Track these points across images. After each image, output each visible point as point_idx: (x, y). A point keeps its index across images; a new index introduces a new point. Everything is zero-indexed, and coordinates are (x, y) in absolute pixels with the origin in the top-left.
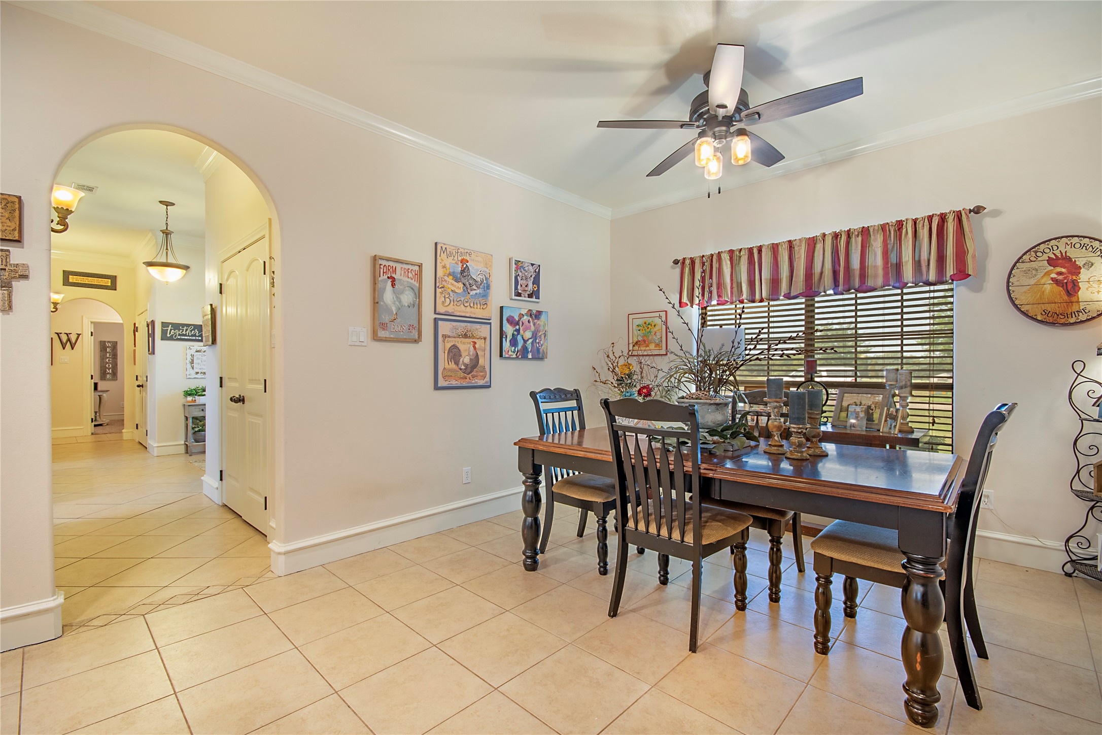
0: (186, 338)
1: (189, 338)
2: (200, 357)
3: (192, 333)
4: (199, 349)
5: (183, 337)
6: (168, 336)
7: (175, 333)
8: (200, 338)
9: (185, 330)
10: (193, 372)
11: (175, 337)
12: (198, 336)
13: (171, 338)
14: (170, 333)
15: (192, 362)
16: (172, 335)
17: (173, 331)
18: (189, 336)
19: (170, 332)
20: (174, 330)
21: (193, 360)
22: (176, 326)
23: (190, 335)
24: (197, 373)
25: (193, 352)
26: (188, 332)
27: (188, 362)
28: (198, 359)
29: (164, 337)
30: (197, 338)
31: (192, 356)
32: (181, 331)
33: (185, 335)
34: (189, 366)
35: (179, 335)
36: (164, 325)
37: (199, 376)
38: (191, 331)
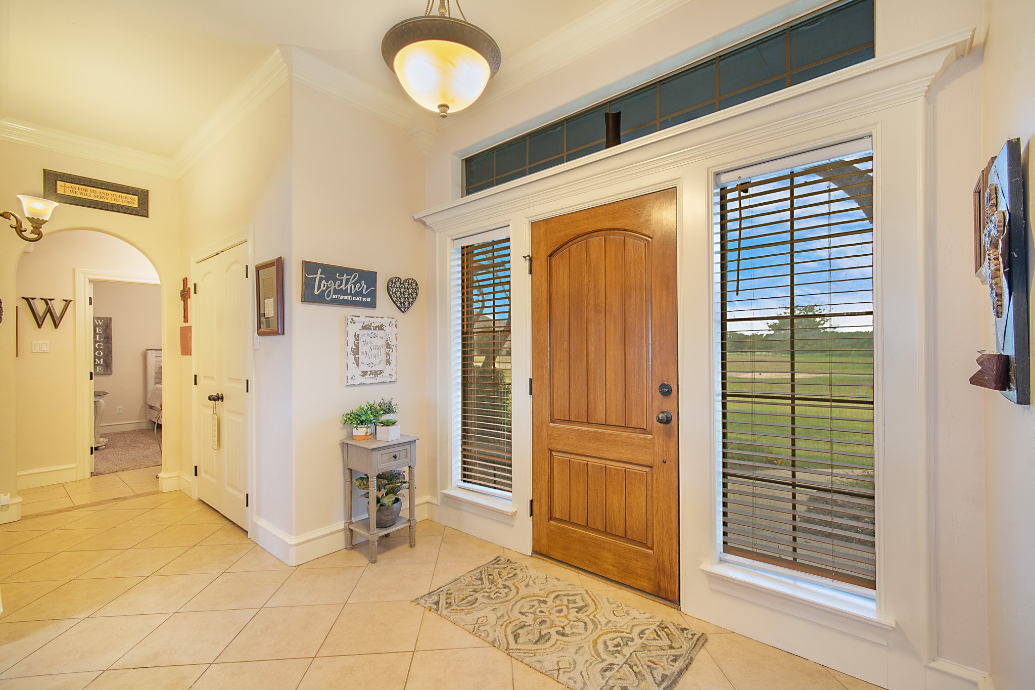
0: (346, 298)
1: (351, 298)
2: (368, 339)
3: (357, 288)
4: (367, 321)
5: (342, 297)
6: (316, 293)
7: (328, 288)
8: (369, 300)
9: (344, 282)
10: (357, 372)
11: (328, 296)
12: (366, 296)
13: (320, 299)
14: (319, 287)
15: (356, 351)
16: (324, 291)
17: (324, 282)
18: (351, 294)
19: (320, 285)
20: (327, 282)
21: (357, 346)
22: (331, 272)
23: (353, 292)
24: (364, 373)
25: (356, 328)
26: (349, 286)
27: (350, 352)
28: (365, 343)
29: (309, 297)
30: (365, 299)
31: (357, 336)
32: (338, 283)
33: (345, 292)
34: (351, 358)
35: (336, 292)
36: (309, 267)
37: (368, 379)
38: (355, 284)
